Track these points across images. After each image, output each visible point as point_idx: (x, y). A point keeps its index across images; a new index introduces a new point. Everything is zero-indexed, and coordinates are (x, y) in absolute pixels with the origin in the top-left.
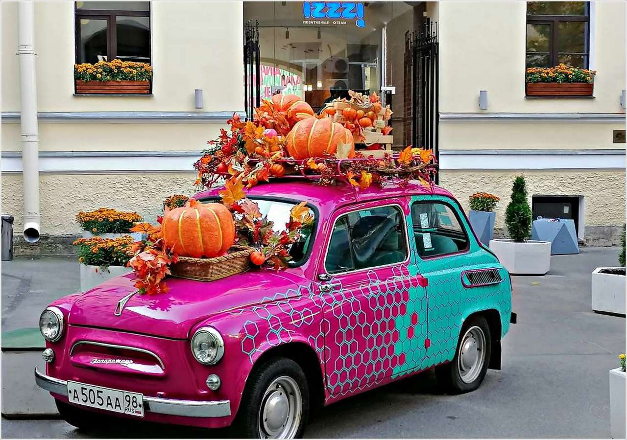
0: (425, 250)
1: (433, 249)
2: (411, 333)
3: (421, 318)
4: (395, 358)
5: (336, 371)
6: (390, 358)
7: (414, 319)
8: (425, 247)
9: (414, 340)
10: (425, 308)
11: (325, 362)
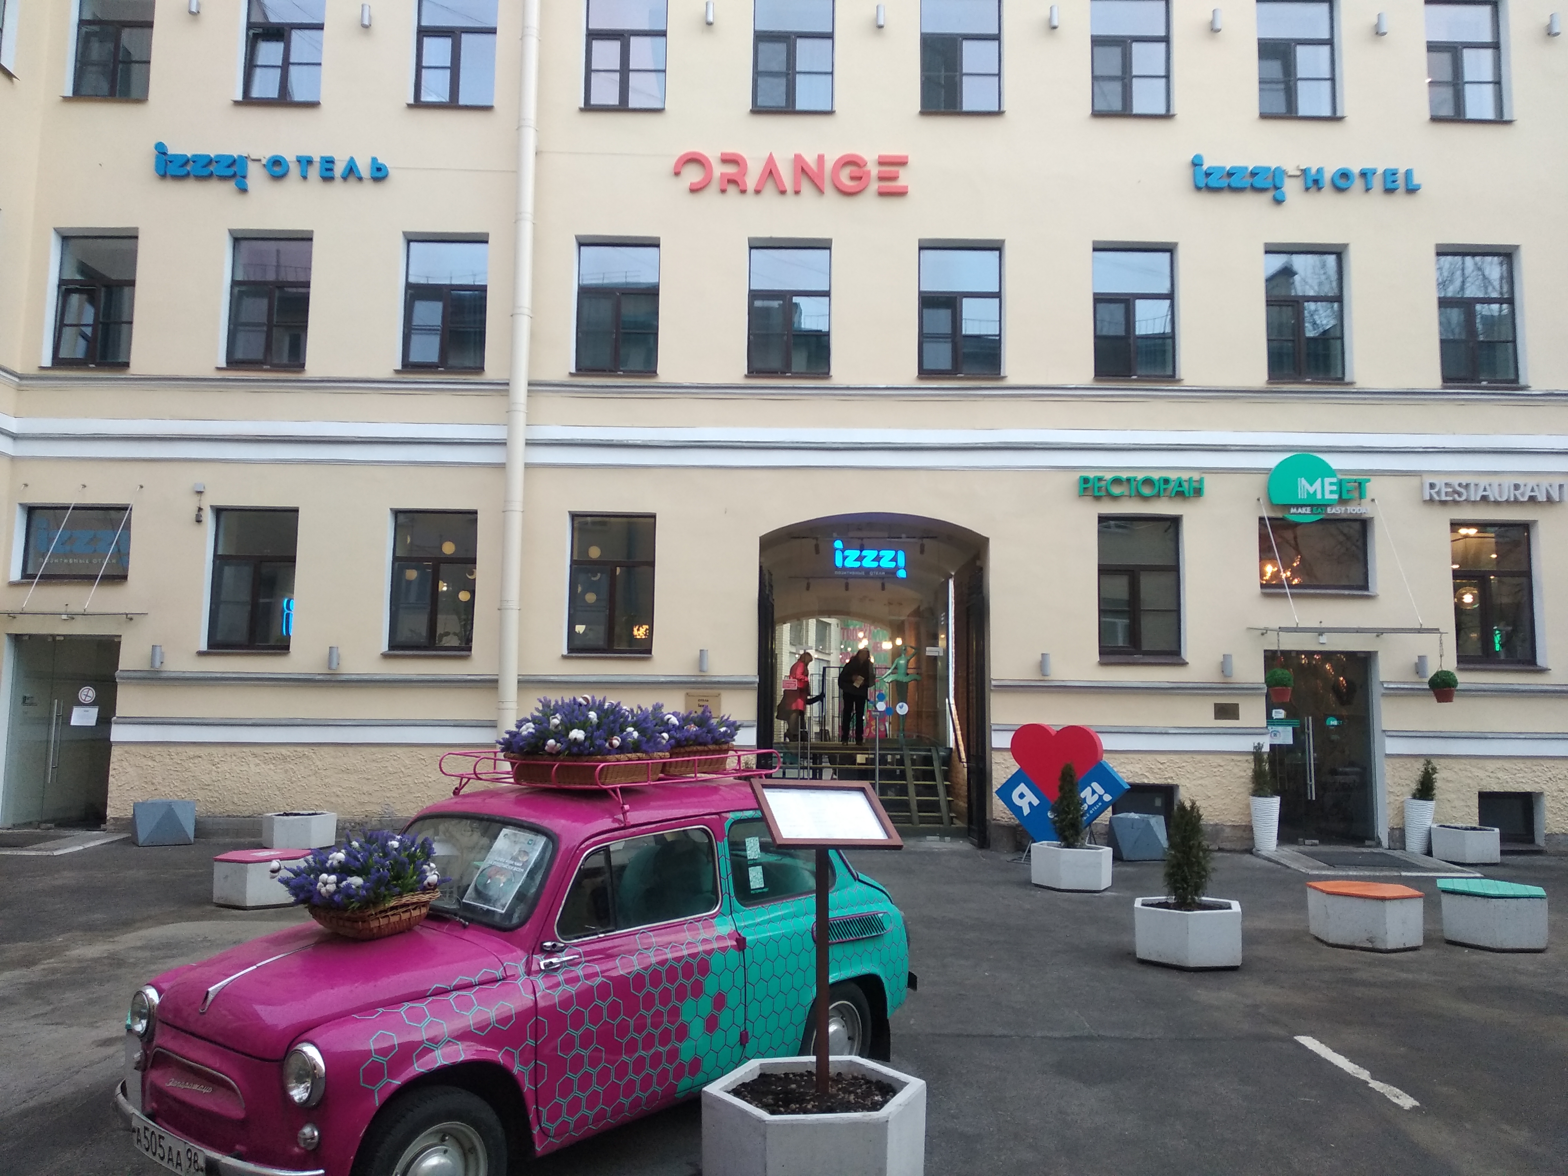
0: (752, 892)
1: (766, 890)
2: (711, 1024)
3: (732, 999)
4: (681, 1066)
5: (558, 1099)
6: (671, 1068)
7: (720, 1001)
8: (752, 888)
9: (718, 1034)
10: (740, 983)
11: (536, 1086)
